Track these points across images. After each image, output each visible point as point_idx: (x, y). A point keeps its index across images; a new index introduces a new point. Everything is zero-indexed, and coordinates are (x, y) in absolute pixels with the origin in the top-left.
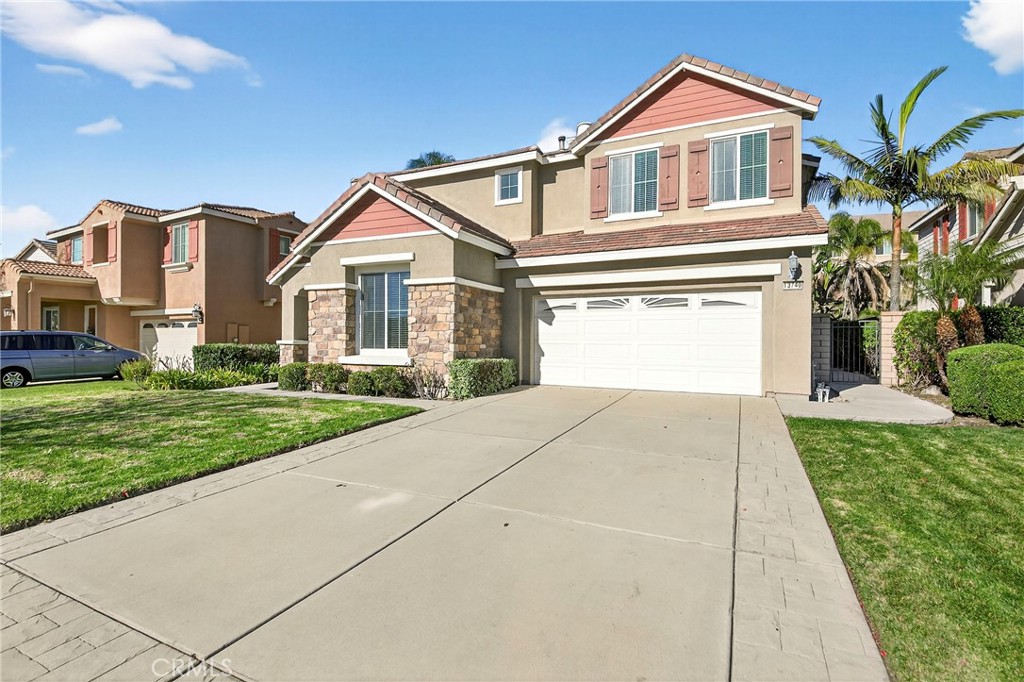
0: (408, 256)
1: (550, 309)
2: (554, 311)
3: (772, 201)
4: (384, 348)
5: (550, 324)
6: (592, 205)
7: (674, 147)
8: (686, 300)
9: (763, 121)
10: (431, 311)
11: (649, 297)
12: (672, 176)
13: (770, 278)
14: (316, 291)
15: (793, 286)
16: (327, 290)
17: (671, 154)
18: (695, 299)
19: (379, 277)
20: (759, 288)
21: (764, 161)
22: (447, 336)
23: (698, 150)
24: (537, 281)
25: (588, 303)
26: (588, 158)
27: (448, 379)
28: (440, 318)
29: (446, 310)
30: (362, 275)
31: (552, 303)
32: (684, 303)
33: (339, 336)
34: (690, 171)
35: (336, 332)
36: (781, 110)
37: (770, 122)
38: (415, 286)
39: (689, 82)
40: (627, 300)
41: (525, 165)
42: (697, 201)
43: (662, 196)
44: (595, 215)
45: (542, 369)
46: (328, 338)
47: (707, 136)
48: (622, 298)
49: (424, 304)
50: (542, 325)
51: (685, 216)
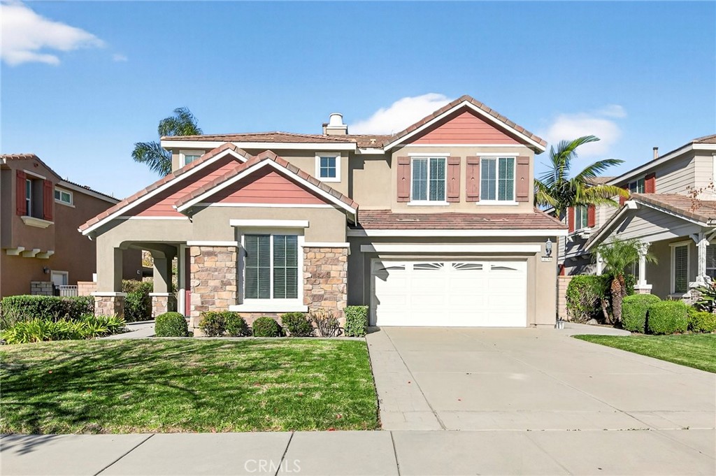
0: (304, 223)
1: (385, 269)
2: (388, 270)
3: (517, 203)
4: (269, 298)
5: (385, 280)
6: (398, 192)
7: (457, 158)
8: (482, 265)
9: (512, 151)
10: (325, 268)
11: (457, 263)
12: (455, 179)
13: (534, 254)
14: (200, 246)
15: (547, 259)
16: (213, 247)
17: (455, 163)
18: (487, 265)
19: (264, 239)
20: (526, 260)
21: (512, 177)
22: (341, 289)
23: (472, 163)
24: (379, 247)
25: (414, 265)
26: (395, 156)
27: (342, 322)
28: (333, 273)
29: (339, 268)
30: (245, 235)
31: (386, 264)
32: (480, 268)
33: (228, 288)
34: (468, 177)
35: (225, 284)
36: (523, 145)
37: (517, 152)
38: (310, 247)
39: (466, 114)
40: (442, 264)
41: (343, 153)
42: (472, 198)
43: (449, 191)
44: (401, 200)
45: (378, 314)
46: (215, 289)
47: (478, 154)
48: (439, 263)
49: (318, 263)
50: (378, 281)
51: (464, 207)
